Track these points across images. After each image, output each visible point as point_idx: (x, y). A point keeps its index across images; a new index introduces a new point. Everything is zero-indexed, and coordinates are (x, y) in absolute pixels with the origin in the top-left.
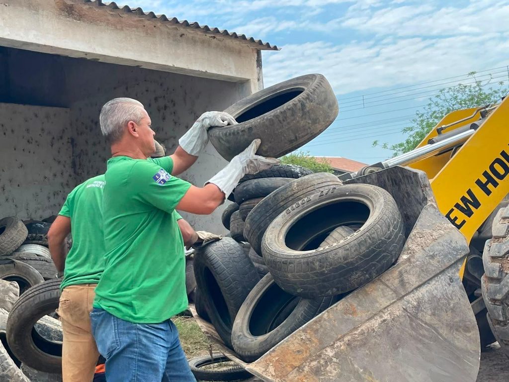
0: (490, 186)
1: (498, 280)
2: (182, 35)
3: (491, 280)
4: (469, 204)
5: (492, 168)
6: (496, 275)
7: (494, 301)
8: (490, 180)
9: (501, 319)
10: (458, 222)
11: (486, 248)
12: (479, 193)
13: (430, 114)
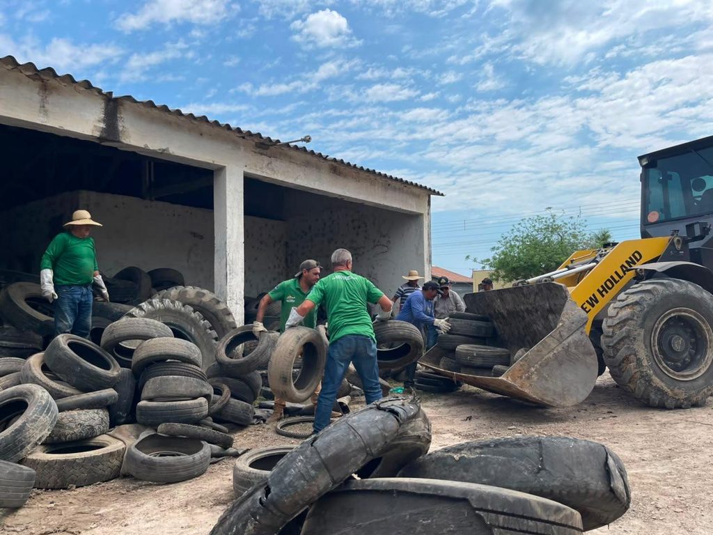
0: (604, 293)
1: (611, 337)
2: (389, 185)
3: (608, 337)
4: (593, 301)
5: (605, 283)
6: (610, 334)
7: (608, 346)
8: (604, 290)
9: (612, 355)
10: (587, 310)
11: (604, 322)
12: (598, 296)
13: (513, 237)
